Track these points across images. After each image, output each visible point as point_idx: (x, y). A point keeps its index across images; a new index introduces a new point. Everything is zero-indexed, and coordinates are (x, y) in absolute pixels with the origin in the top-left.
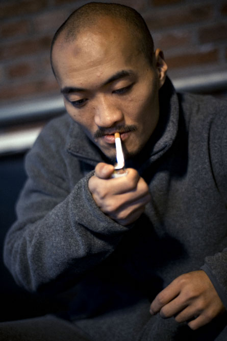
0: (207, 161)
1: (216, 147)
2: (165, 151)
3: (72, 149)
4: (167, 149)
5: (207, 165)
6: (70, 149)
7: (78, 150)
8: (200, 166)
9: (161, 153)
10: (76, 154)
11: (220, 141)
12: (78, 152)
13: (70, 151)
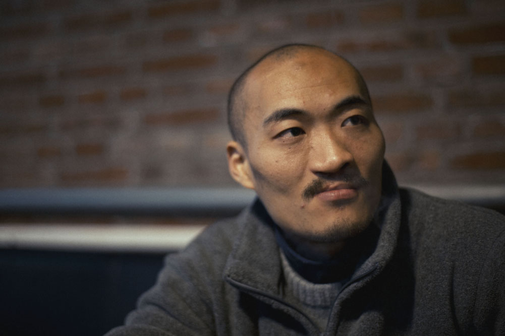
2: (374, 275)
3: (232, 275)
4: (376, 273)
6: (229, 276)
7: (240, 278)
9: (367, 279)
10: (237, 284)
12: (240, 281)
13: (229, 279)
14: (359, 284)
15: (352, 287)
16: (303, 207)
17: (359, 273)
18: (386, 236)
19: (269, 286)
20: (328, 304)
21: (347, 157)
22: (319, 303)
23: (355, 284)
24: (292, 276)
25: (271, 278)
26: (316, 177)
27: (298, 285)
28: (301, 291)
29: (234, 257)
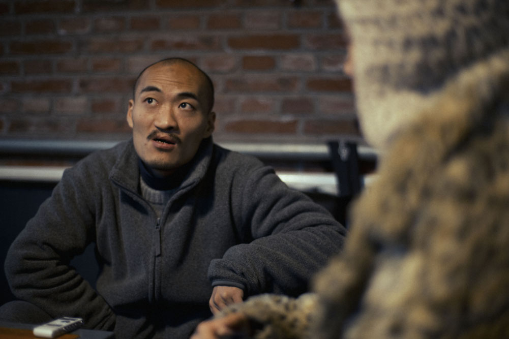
0: (227, 202)
1: (238, 193)
2: (193, 186)
3: (114, 177)
4: (194, 184)
5: (227, 207)
6: (113, 177)
7: (119, 180)
8: (221, 207)
9: (189, 188)
10: (116, 182)
11: (242, 188)
12: (119, 182)
13: (112, 179)
14: (184, 191)
15: (179, 192)
16: (146, 144)
17: (184, 184)
18: (201, 167)
19: (133, 187)
20: (162, 202)
21: (173, 124)
22: (157, 201)
23: (182, 191)
24: (144, 185)
25: (134, 183)
26: (155, 129)
27: (146, 190)
28: (147, 195)
29: (116, 168)
